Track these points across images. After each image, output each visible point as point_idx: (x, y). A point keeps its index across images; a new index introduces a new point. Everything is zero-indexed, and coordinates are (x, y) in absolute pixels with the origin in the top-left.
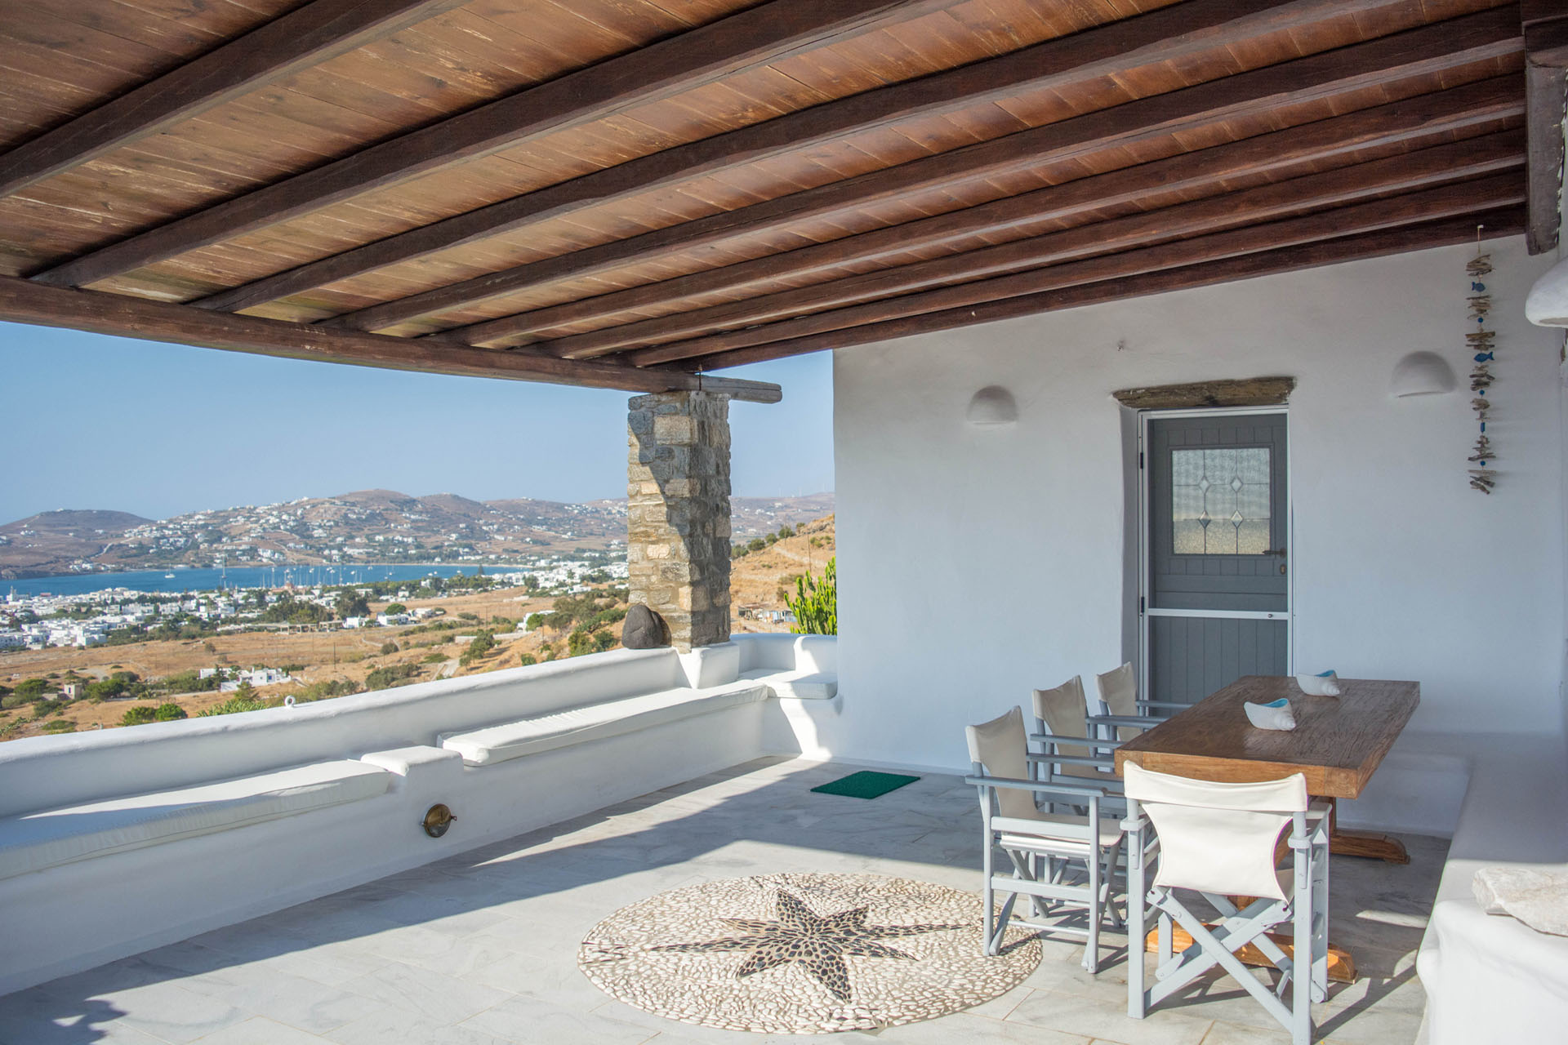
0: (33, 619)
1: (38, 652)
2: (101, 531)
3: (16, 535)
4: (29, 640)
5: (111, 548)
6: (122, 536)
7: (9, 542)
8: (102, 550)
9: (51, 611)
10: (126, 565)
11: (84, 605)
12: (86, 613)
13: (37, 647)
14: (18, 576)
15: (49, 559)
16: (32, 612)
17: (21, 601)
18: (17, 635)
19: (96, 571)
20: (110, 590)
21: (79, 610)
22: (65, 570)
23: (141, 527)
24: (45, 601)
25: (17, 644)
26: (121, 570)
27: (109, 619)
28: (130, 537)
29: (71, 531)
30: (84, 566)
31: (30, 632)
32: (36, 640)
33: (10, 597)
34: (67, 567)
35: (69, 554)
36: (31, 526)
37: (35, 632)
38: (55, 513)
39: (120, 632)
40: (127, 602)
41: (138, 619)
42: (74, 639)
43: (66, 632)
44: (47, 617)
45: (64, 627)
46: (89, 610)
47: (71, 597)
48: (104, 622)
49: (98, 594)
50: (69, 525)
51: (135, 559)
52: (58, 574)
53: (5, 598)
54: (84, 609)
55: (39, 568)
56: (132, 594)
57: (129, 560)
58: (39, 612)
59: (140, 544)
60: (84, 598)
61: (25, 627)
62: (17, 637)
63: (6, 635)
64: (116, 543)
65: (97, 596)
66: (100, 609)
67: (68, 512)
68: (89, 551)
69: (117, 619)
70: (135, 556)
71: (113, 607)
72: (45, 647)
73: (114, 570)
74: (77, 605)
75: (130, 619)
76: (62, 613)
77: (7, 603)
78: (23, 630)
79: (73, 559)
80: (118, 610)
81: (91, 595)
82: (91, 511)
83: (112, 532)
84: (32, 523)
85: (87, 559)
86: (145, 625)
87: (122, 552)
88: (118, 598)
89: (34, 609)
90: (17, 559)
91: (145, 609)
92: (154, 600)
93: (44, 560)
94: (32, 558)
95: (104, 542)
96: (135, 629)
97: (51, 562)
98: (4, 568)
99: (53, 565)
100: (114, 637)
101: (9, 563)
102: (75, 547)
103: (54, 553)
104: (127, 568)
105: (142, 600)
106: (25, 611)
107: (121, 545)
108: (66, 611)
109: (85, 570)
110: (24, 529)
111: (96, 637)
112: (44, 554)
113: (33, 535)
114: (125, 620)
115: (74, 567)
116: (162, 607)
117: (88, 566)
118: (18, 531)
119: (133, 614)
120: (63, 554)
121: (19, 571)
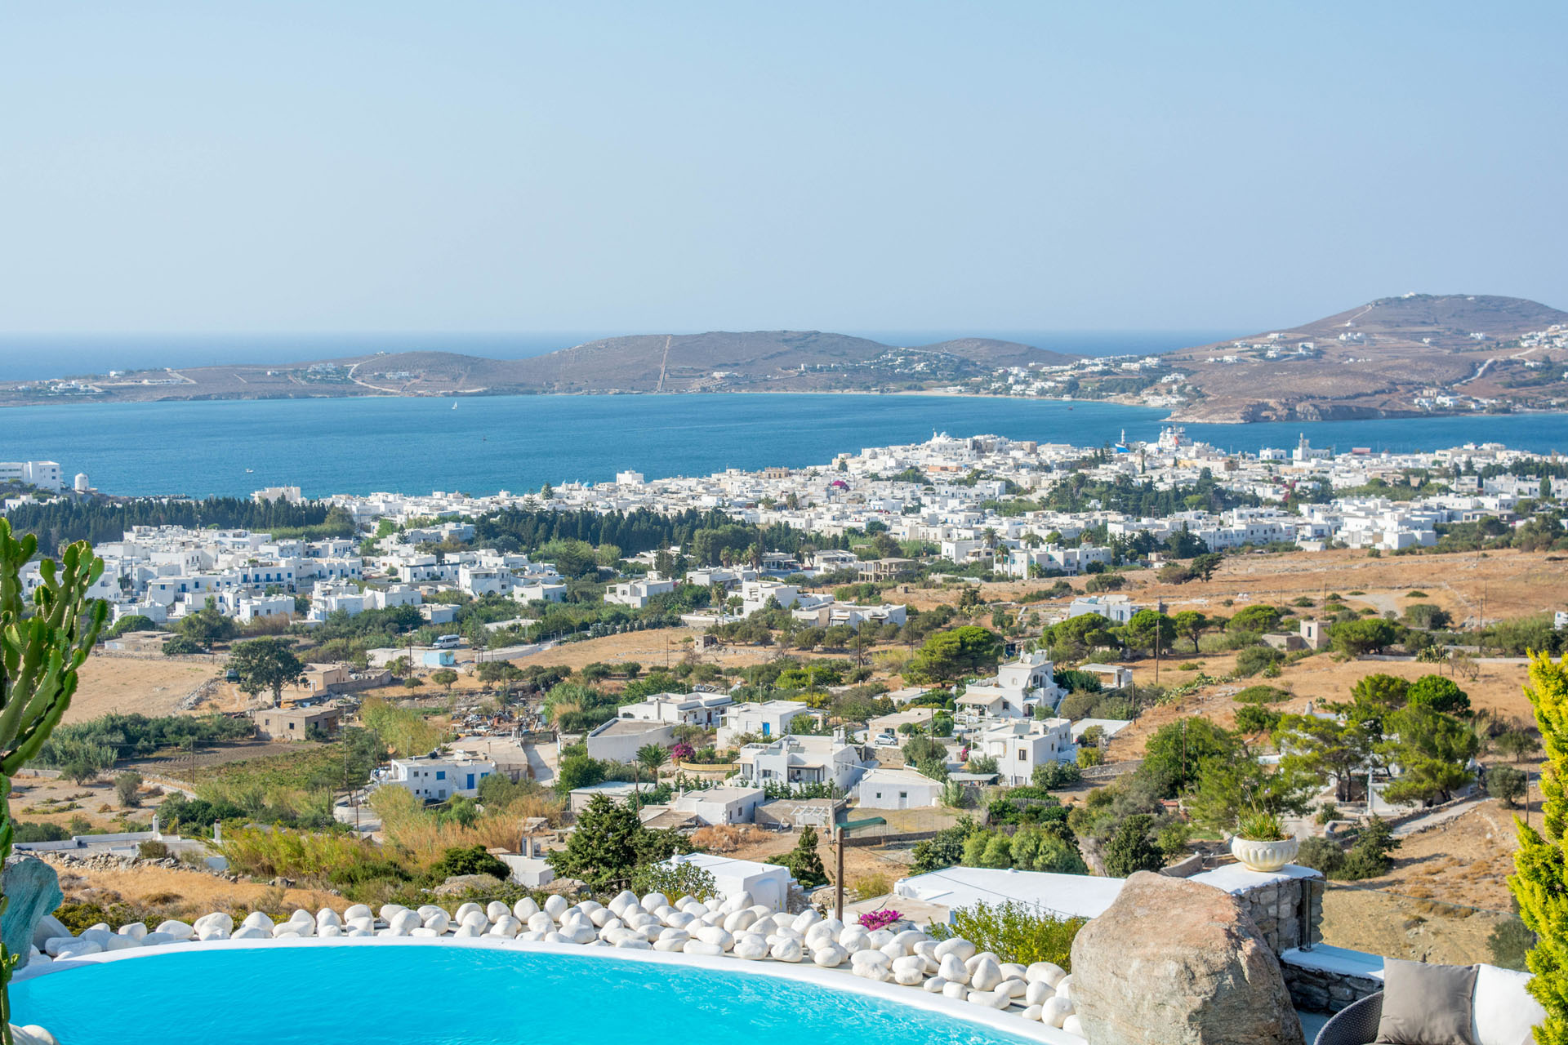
0: (1323, 494)
1: (1311, 556)
2: (1480, 336)
3: (1330, 341)
4: (1308, 531)
5: (1491, 368)
6: (1516, 344)
7: (1319, 353)
8: (1474, 372)
9: (1359, 481)
10: (1516, 400)
11: (1417, 473)
12: (1418, 489)
13: (1314, 547)
14: (1324, 415)
15: (1379, 386)
16: (1326, 482)
17: (1314, 461)
18: (1284, 523)
19: (1460, 409)
20: (1471, 447)
21: (1406, 483)
22: (1405, 407)
23: (1551, 328)
24: (1355, 463)
25: (1284, 538)
26: (1506, 411)
27: (1451, 502)
28: (1530, 347)
29: (1426, 335)
30: (1440, 400)
31: (1313, 516)
32: (1319, 534)
33: (1298, 453)
34: (1409, 401)
35: (1415, 378)
36: (1358, 323)
37: (1318, 519)
38: (1399, 301)
39: (1466, 529)
40: (1495, 471)
41: (1502, 505)
42: (1379, 537)
43: (1368, 522)
44: (1345, 493)
45: (1369, 513)
46: (1422, 484)
47: (1400, 458)
48: (1441, 507)
49: (1449, 453)
50: (1424, 323)
51: (1535, 390)
52: (1392, 415)
53: (1290, 455)
54: (1415, 482)
55: (1360, 402)
56: (1505, 457)
57: (1523, 392)
58: (1337, 482)
59: (1547, 360)
60: (1424, 460)
61: (1303, 508)
62: (1283, 525)
63: (1266, 521)
64: (1500, 358)
65: (1449, 457)
66: (1443, 482)
67: (1423, 299)
68: (1452, 372)
69: (1466, 504)
70: (1536, 383)
71: (1466, 479)
72: (1328, 547)
73: (1495, 410)
74: (1408, 472)
75: (1490, 504)
76: (1378, 487)
77: (1291, 463)
78: (1300, 515)
79: (1421, 387)
80: (1475, 486)
81: (1437, 455)
82: (1464, 297)
83: (1501, 337)
84: (1360, 319)
85: (1446, 388)
86: (1512, 518)
87: (1513, 376)
88: (1480, 464)
89: (1331, 476)
90: (1324, 384)
91: (1525, 486)
92: (1543, 471)
93: (1370, 387)
94: (1350, 382)
95: (1480, 356)
96: (1494, 525)
97: (1383, 392)
98: (1301, 400)
99: (1385, 397)
100: (1455, 537)
101: (1310, 390)
102: (1426, 366)
103: (1388, 374)
104: (1518, 406)
105: (1521, 470)
106: (1314, 479)
107: (1510, 362)
108: (1383, 484)
109: (1442, 409)
110: (1346, 330)
111: (1418, 534)
112: (1373, 377)
113: (1360, 341)
114: (1480, 506)
115: (1421, 402)
116: (1555, 484)
117: (1446, 401)
118: (1335, 333)
119: (1495, 495)
120: (1405, 376)
121: (1325, 406)
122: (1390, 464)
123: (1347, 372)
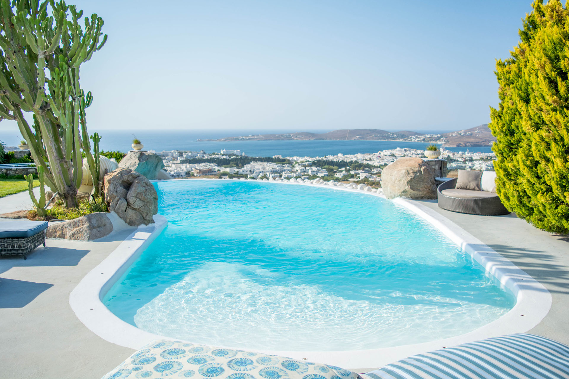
122: (484, 155)
123: (477, 138)
